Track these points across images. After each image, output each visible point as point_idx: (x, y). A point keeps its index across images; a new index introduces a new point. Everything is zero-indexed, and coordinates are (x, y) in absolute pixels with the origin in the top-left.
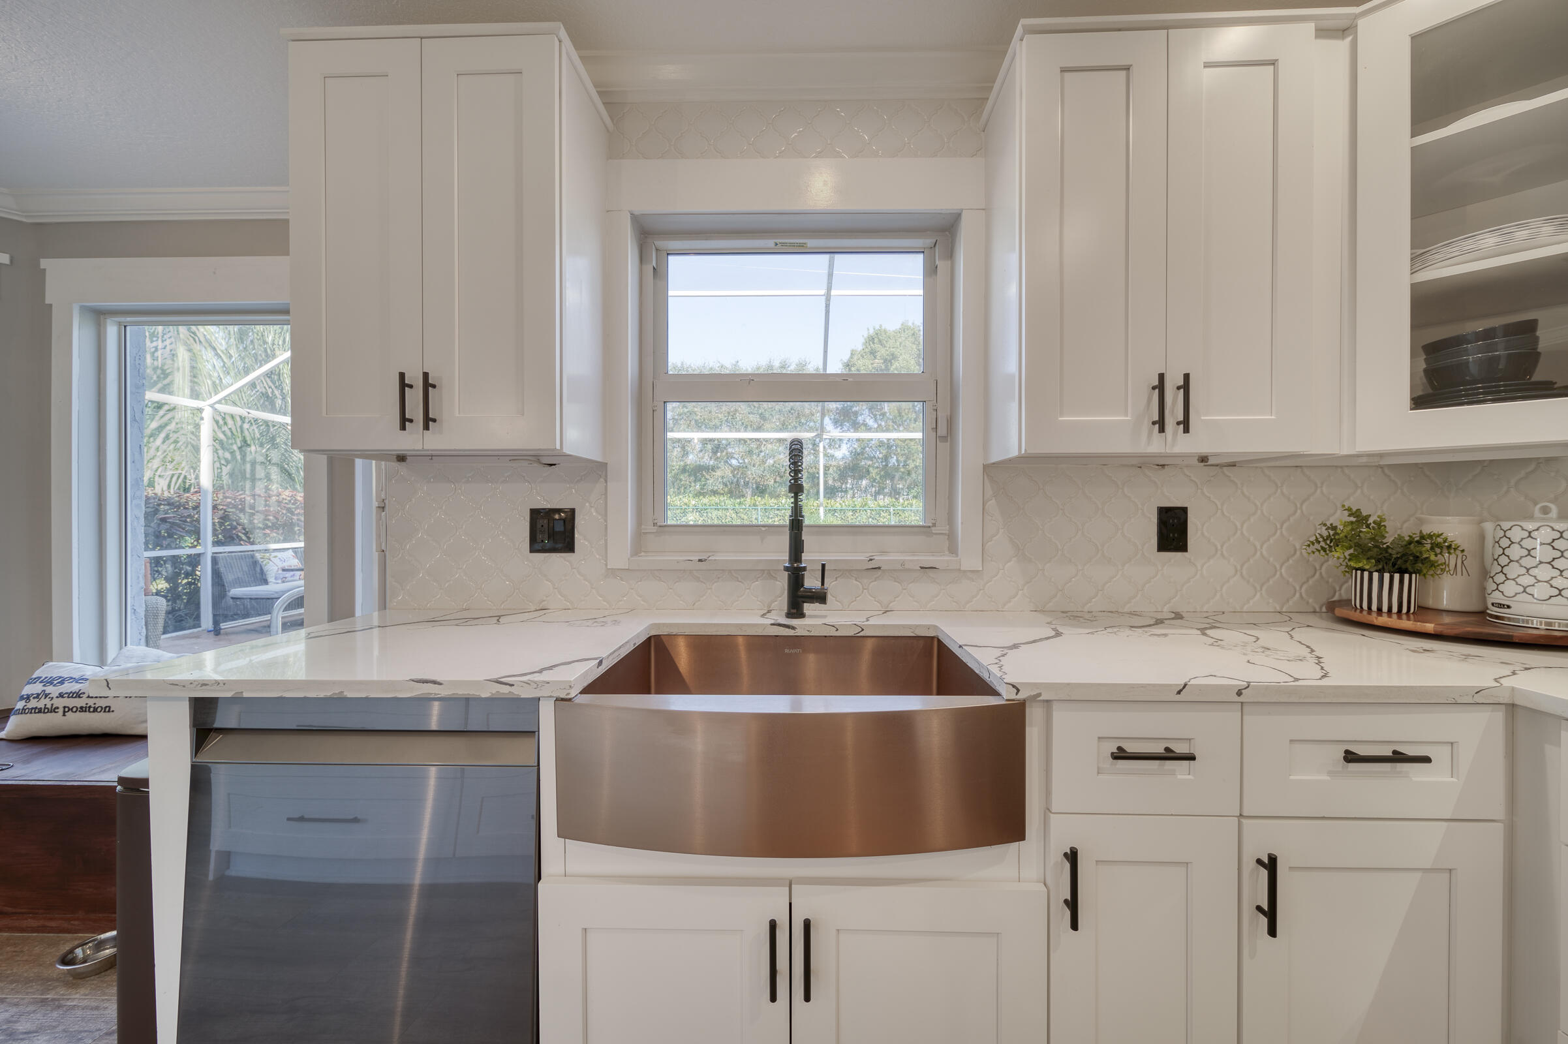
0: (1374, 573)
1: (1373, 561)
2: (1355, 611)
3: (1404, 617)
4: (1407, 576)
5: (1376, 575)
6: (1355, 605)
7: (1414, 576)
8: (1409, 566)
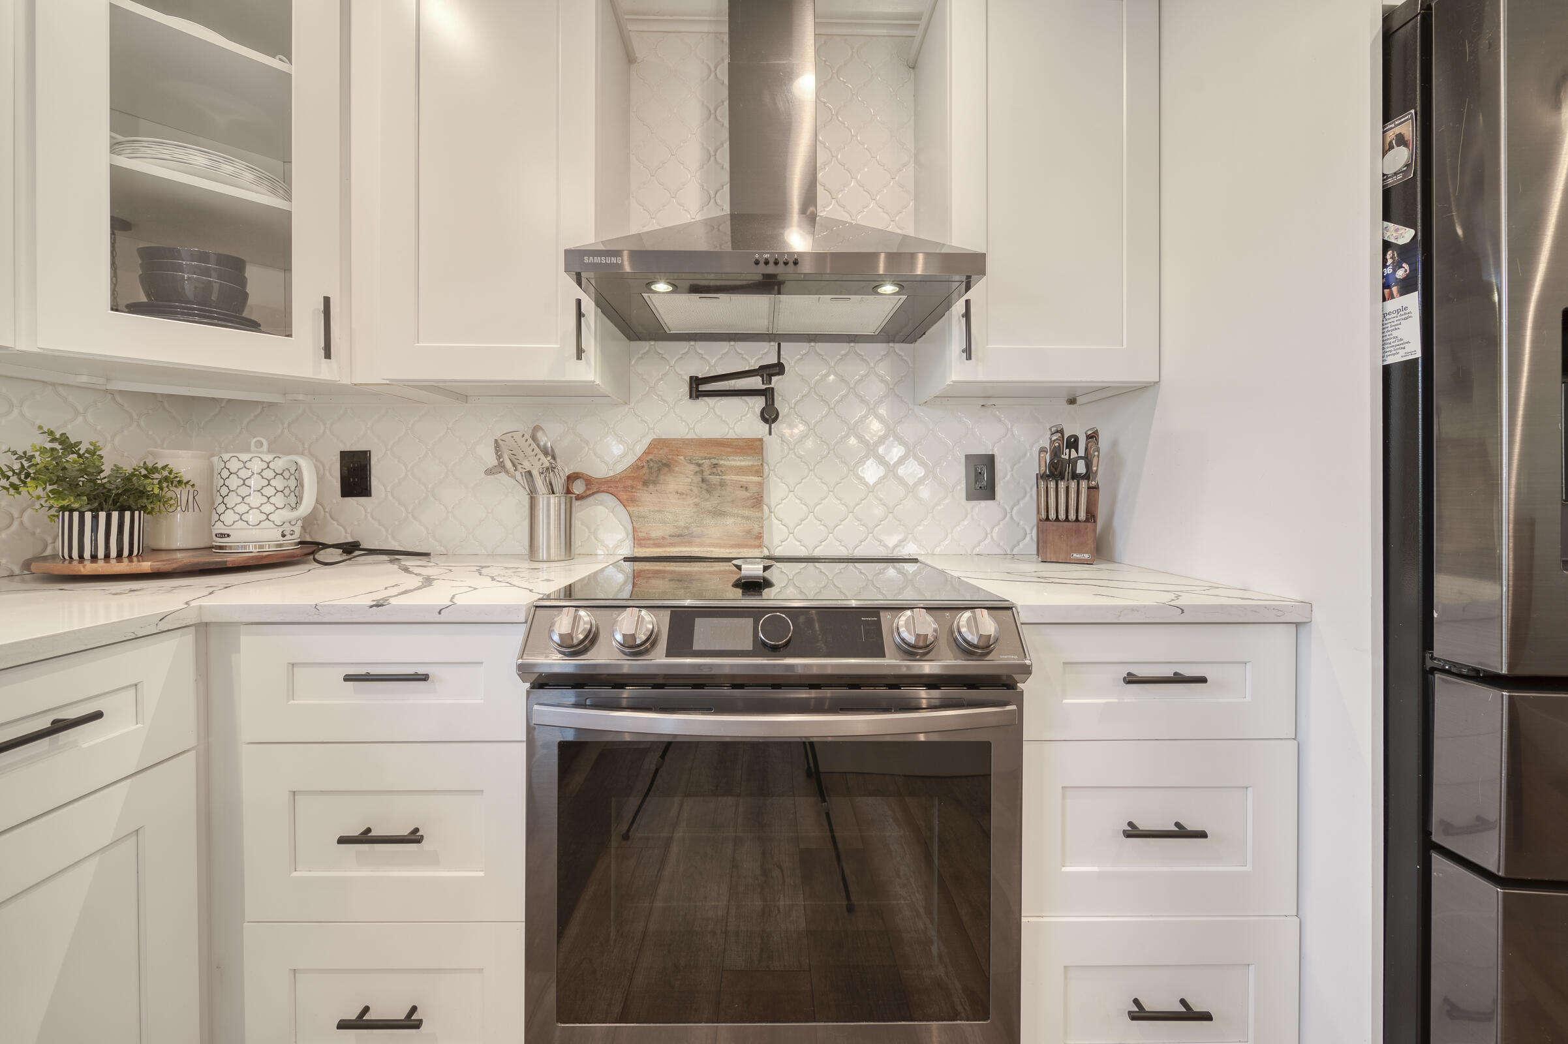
0: (86, 513)
1: (85, 498)
2: (63, 562)
3: (135, 559)
4: (127, 514)
5: (88, 516)
6: (63, 556)
7: (137, 513)
8: (131, 502)
